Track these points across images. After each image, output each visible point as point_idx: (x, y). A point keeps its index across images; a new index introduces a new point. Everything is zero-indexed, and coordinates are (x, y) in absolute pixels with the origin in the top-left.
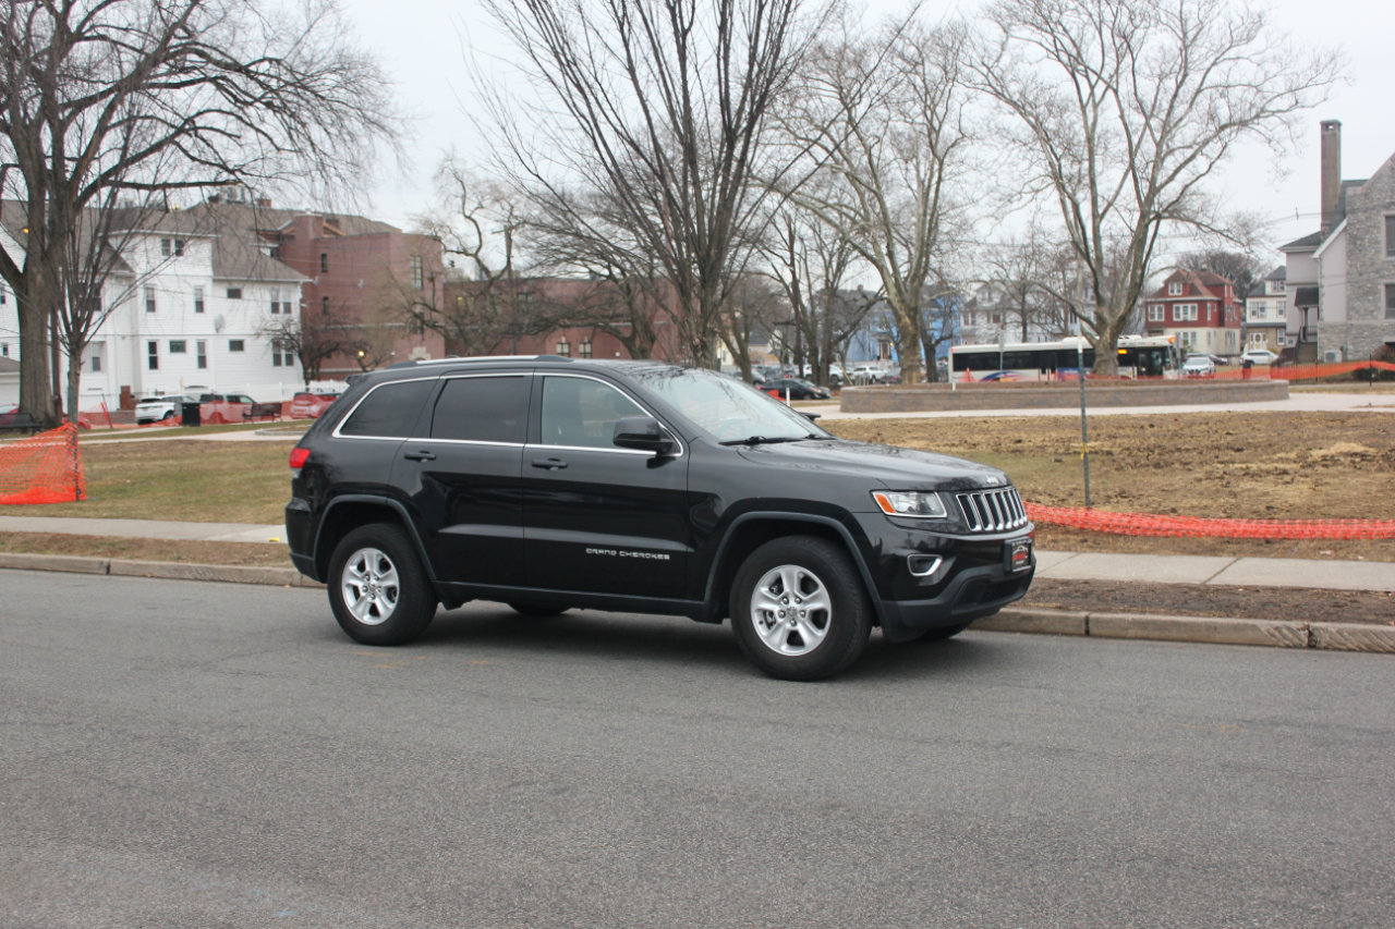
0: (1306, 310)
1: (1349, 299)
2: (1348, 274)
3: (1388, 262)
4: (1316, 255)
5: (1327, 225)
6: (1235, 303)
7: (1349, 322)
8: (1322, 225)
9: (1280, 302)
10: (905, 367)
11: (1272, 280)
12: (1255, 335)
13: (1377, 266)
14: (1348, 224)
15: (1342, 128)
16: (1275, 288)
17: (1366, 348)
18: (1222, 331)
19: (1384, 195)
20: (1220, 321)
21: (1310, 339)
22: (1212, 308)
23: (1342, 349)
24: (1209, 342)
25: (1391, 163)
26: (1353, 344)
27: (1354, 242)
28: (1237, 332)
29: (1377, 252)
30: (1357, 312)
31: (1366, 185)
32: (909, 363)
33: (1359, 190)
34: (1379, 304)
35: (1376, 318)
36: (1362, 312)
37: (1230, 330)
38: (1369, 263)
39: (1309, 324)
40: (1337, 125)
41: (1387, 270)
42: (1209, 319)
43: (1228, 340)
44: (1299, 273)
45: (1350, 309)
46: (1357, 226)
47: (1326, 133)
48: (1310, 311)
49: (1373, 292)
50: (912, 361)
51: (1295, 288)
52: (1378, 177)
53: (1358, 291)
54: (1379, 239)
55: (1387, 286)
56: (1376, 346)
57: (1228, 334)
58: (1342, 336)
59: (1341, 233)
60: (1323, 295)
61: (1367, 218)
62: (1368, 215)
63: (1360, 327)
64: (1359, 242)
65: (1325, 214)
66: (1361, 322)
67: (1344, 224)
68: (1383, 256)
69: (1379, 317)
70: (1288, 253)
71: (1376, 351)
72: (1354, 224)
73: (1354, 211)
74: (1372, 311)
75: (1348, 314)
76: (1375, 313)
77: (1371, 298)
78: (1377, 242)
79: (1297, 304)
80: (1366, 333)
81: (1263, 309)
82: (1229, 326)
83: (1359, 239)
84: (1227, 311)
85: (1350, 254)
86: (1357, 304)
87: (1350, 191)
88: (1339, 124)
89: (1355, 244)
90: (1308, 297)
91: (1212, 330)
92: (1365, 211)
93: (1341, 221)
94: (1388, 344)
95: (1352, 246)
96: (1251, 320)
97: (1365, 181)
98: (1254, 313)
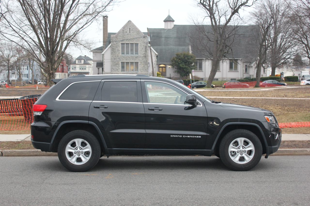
0: (99, 68)
1: (112, 66)
2: (111, 59)
3: (122, 56)
4: (103, 53)
5: (104, 45)
6: (66, 66)
7: (112, 72)
8: (103, 45)
9: (80, 66)
11: (78, 59)
13: (119, 57)
14: (111, 45)
15: (108, 18)
16: (79, 62)
18: (63, 74)
19: (121, 37)
20: (63, 71)
22: (61, 67)
24: (60, 76)
25: (123, 29)
27: (113, 50)
28: (67, 74)
29: (119, 53)
30: (114, 70)
31: (116, 34)
33: (114, 36)
34: (120, 68)
35: (119, 71)
36: (115, 70)
37: (65, 73)
38: (117, 56)
40: (107, 17)
41: (122, 58)
42: (60, 70)
43: (65, 76)
44: (99, 58)
45: (112, 69)
46: (114, 46)
47: (104, 19)
48: (100, 69)
49: (117, 64)
51: (96, 62)
52: (119, 32)
53: (114, 63)
54: (120, 50)
55: (122, 63)
57: (65, 75)
59: (109, 47)
60: (104, 64)
61: (116, 43)
64: (114, 50)
65: (104, 42)
66: (115, 72)
67: (110, 45)
68: (120, 54)
69: (120, 71)
70: (93, 52)
72: (113, 45)
73: (113, 42)
74: (118, 69)
75: (111, 70)
76: (118, 70)
77: (117, 66)
78: (119, 50)
79: (97, 67)
81: (75, 68)
83: (114, 49)
84: (64, 68)
85: (112, 53)
86: (114, 67)
87: (112, 36)
88: (108, 17)
89: (113, 51)
90: (100, 65)
91: (60, 73)
93: (109, 44)
95: (112, 51)
96: (72, 71)
97: (116, 33)
98: (73, 69)
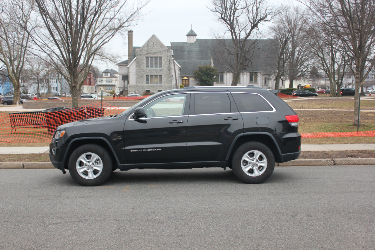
0: (124, 81)
1: (137, 79)
2: (136, 72)
3: (146, 69)
4: (128, 66)
5: (130, 58)
6: (94, 79)
7: (137, 85)
8: (128, 58)
9: (107, 79)
10: (15, 95)
11: (105, 73)
12: (100, 88)
13: (144, 70)
14: (136, 58)
15: (133, 32)
16: (105, 75)
17: (141, 92)
18: (91, 86)
19: (145, 51)
20: (90, 84)
21: (125, 89)
22: (88, 80)
23: (135, 92)
24: (87, 90)
25: (147, 43)
26: (138, 91)
27: (138, 63)
28: (94, 87)
29: (144, 66)
30: (139, 82)
31: (141, 48)
32: (16, 94)
33: (139, 49)
34: (144, 80)
35: (143, 84)
36: (140, 82)
37: (92, 86)
38: (141, 69)
39: (125, 85)
40: (132, 31)
41: (146, 71)
42: (87, 83)
43: (92, 89)
44: (124, 71)
45: (137, 82)
46: (139, 59)
47: (129, 33)
48: (125, 81)
50: (17, 93)
51: (122, 75)
52: (144, 46)
53: (139, 76)
54: (144, 63)
55: (146, 75)
56: (144, 91)
57: (92, 87)
58: (135, 88)
59: (134, 61)
60: (130, 77)
62: (141, 56)
63: (139, 86)
65: (129, 55)
66: (140, 85)
67: (135, 58)
68: (145, 67)
70: (119, 66)
71: (144, 93)
72: (138, 58)
73: (138, 55)
74: (143, 82)
75: (136, 82)
76: (143, 83)
77: (142, 78)
78: (144, 64)
79: (122, 80)
80: (141, 88)
81: (102, 81)
82: (92, 85)
83: (139, 63)
84: (92, 81)
85: (137, 67)
86: (139, 80)
87: (137, 50)
88: (133, 31)
89: (138, 64)
90: (125, 78)
91: (88, 86)
92: (140, 55)
94: (146, 91)
95: (137, 65)
96: (99, 83)
97: (140, 47)
98: (100, 82)
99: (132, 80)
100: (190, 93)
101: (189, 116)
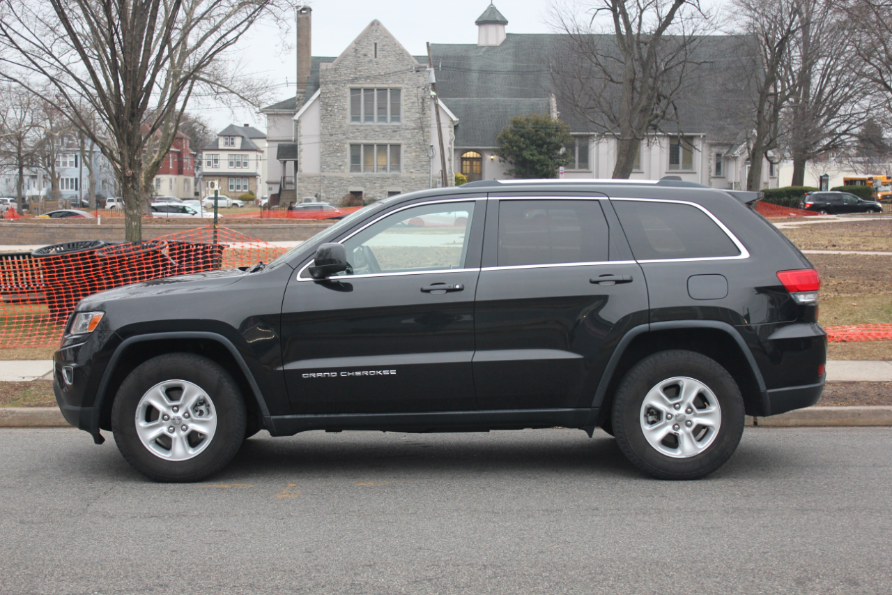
0: (285, 162)
1: (322, 155)
2: (321, 134)
3: (352, 126)
4: (296, 117)
5: (301, 93)
6: (191, 154)
7: (322, 174)
8: (297, 93)
9: (231, 155)
11: (224, 136)
12: (210, 182)
13: (344, 129)
14: (322, 93)
16: (226, 143)
17: (336, 196)
18: (181, 178)
19: (349, 71)
20: (180, 171)
21: (288, 187)
22: (174, 158)
23: (316, 196)
24: (171, 187)
25: (354, 46)
26: (325, 192)
27: (327, 109)
28: (192, 179)
29: (344, 118)
30: (328, 166)
31: (335, 62)
33: (330, 65)
34: (346, 160)
35: (343, 172)
36: (333, 166)
37: (187, 177)
38: (337, 126)
39: (287, 175)
40: (308, 10)
41: (351, 133)
42: (171, 167)
43: (186, 186)
44: (284, 131)
45: (324, 164)
46: (328, 95)
47: (301, 16)
48: (288, 163)
49: (339, 150)
51: (276, 144)
52: (345, 56)
53: (329, 148)
54: (346, 107)
55: (352, 145)
56: (343, 194)
57: (186, 181)
58: (317, 185)
59: (315, 100)
60: (301, 151)
61: (336, 89)
62: (337, 86)
63: (331, 178)
64: (330, 109)
65: (299, 84)
66: (331, 174)
67: (318, 93)
68: (348, 121)
69: (346, 170)
70: (268, 114)
71: (344, 198)
72: (326, 93)
73: (326, 83)
74: (341, 166)
75: (321, 167)
76: (342, 167)
77: (339, 154)
78: (344, 110)
79: (278, 158)
80: (335, 184)
82: (186, 175)
83: (330, 106)
84: (185, 161)
85: (323, 118)
86: (328, 159)
87: (323, 66)
88: (311, 10)
89: (327, 110)
90: (288, 152)
91: (173, 177)
92: (334, 84)
93: (316, 90)
94: (352, 193)
95: (324, 112)
96: (206, 169)
97: (334, 58)
98: (209, 164)
99: (309, 159)
100: (486, 198)
101: (483, 269)
